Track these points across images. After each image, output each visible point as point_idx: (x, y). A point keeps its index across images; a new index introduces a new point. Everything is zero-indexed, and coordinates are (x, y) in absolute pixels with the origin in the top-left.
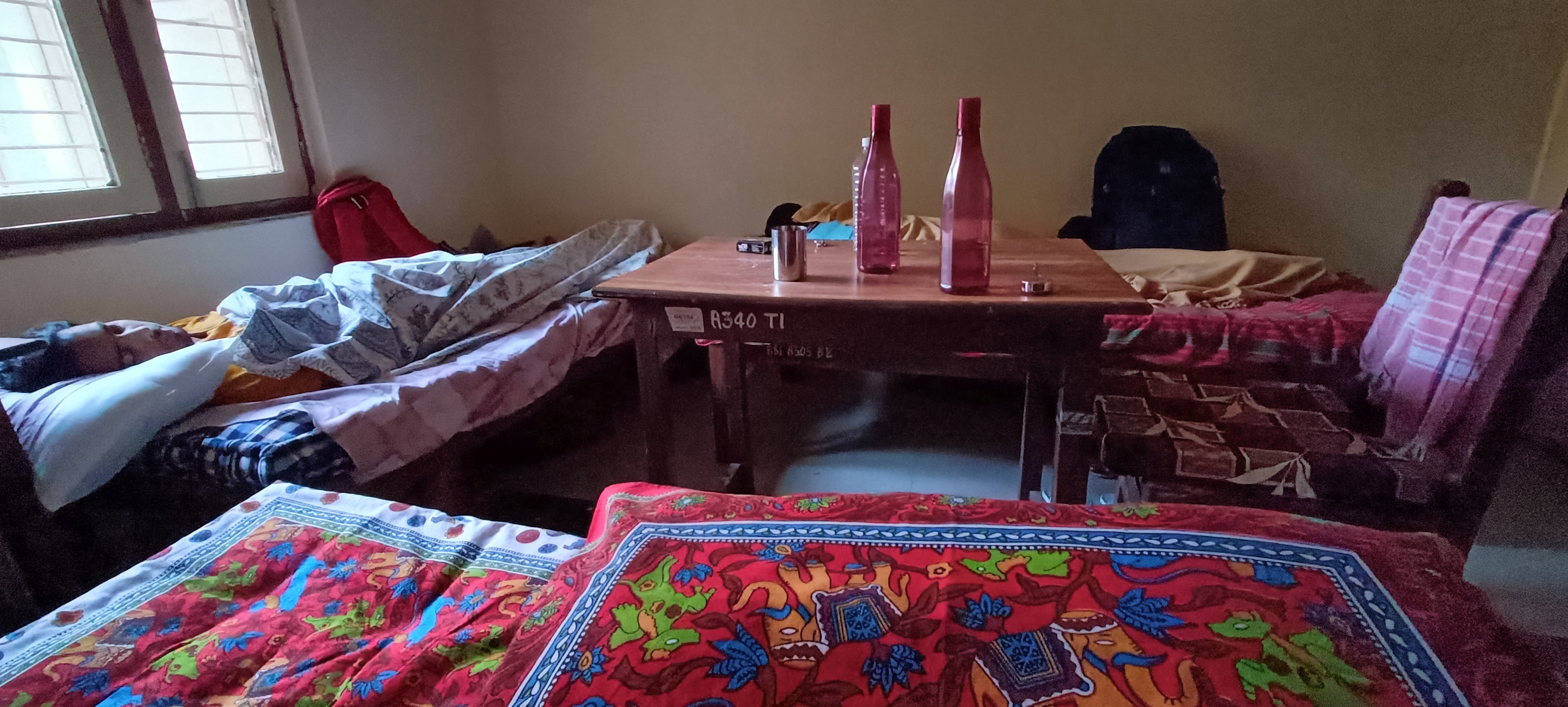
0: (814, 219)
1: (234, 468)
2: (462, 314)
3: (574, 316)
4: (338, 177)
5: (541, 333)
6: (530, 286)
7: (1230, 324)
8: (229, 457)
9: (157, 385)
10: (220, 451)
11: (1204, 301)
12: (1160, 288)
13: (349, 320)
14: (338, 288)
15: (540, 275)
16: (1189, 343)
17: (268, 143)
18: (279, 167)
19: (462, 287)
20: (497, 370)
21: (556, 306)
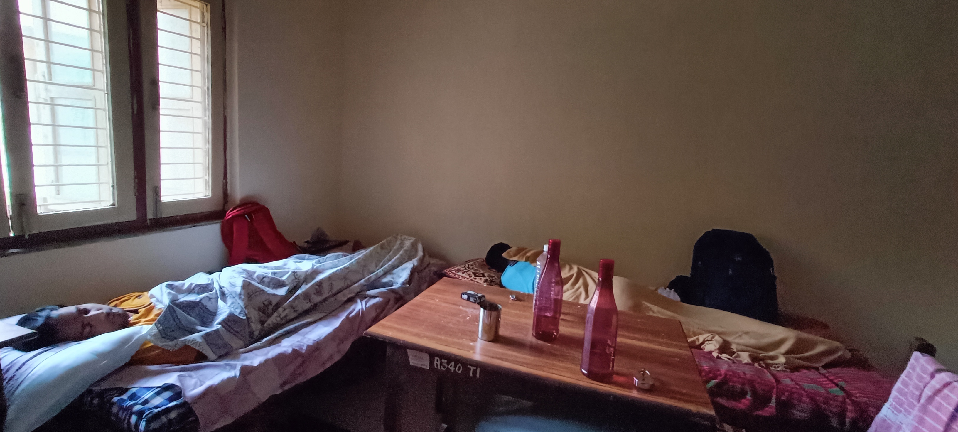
0: (515, 258)
1: (126, 421)
2: (291, 306)
3: (360, 310)
4: (241, 201)
5: (336, 323)
6: (338, 286)
7: (777, 388)
8: (125, 412)
9: (97, 358)
10: (121, 408)
11: (761, 362)
12: (732, 347)
13: (223, 311)
14: (221, 288)
15: (345, 278)
16: (749, 397)
17: (206, 180)
18: (209, 194)
19: (296, 288)
20: (304, 352)
21: (351, 300)
